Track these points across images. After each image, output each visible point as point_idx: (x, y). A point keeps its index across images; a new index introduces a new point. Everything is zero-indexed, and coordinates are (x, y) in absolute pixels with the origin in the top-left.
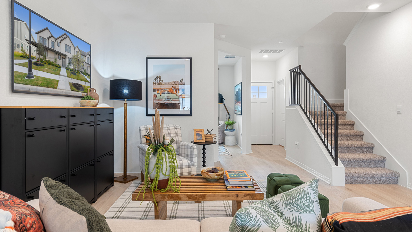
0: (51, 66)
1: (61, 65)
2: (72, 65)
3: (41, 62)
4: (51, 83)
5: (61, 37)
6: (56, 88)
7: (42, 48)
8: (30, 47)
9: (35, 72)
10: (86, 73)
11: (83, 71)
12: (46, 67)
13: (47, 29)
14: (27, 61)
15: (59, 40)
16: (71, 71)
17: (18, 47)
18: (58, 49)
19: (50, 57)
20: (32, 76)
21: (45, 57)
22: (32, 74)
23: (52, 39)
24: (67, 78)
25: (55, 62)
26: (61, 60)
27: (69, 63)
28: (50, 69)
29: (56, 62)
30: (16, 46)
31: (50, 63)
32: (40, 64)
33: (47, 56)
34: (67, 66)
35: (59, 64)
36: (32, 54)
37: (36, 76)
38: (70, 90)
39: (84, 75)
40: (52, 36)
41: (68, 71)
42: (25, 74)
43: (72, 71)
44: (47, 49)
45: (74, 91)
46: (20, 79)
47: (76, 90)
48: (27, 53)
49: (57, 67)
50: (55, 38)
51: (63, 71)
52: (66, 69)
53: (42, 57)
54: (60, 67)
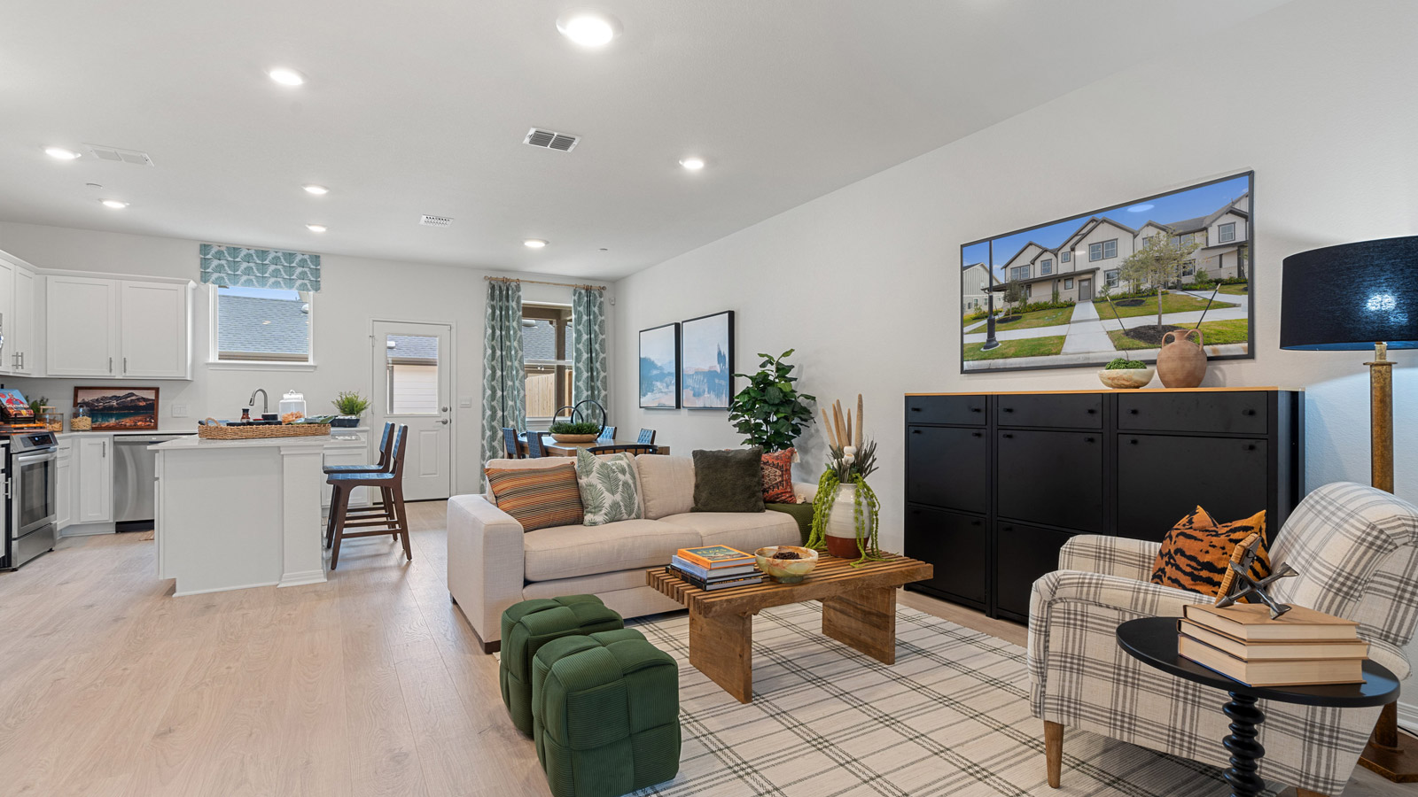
0: (1042, 312)
1: (1075, 298)
2: (1121, 283)
3: (1015, 312)
4: (1041, 345)
5: (1076, 235)
6: (1056, 354)
7: (1017, 287)
8: (991, 298)
9: (1002, 336)
10: (1211, 281)
11: (1186, 280)
12: (1028, 317)
13: (1030, 244)
14: (985, 322)
15: (1067, 248)
16: (1115, 302)
17: (969, 308)
18: (1063, 268)
19: (1041, 295)
20: (995, 343)
21: (1025, 300)
22: (995, 340)
23: (1047, 256)
24: (1099, 322)
25: (1053, 301)
26: (1076, 287)
27: (1110, 283)
28: (1037, 318)
29: (1057, 298)
30: (967, 306)
31: (1039, 307)
32: (1012, 319)
33: (1030, 296)
34: (1098, 295)
35: (1068, 299)
36: (994, 308)
37: (1002, 342)
38: (1114, 349)
39: (1196, 290)
40: (1046, 251)
41: (1103, 305)
42: (980, 344)
43: (1124, 298)
44: (1029, 284)
45: (1129, 349)
46: (972, 354)
47: (1144, 346)
48: (986, 309)
49: (1062, 307)
50: (1052, 252)
51: (1085, 310)
52: (1093, 302)
53: (1016, 304)
54: (1071, 305)
